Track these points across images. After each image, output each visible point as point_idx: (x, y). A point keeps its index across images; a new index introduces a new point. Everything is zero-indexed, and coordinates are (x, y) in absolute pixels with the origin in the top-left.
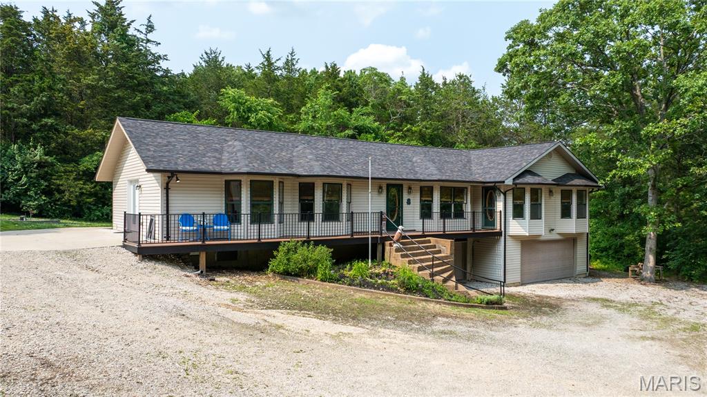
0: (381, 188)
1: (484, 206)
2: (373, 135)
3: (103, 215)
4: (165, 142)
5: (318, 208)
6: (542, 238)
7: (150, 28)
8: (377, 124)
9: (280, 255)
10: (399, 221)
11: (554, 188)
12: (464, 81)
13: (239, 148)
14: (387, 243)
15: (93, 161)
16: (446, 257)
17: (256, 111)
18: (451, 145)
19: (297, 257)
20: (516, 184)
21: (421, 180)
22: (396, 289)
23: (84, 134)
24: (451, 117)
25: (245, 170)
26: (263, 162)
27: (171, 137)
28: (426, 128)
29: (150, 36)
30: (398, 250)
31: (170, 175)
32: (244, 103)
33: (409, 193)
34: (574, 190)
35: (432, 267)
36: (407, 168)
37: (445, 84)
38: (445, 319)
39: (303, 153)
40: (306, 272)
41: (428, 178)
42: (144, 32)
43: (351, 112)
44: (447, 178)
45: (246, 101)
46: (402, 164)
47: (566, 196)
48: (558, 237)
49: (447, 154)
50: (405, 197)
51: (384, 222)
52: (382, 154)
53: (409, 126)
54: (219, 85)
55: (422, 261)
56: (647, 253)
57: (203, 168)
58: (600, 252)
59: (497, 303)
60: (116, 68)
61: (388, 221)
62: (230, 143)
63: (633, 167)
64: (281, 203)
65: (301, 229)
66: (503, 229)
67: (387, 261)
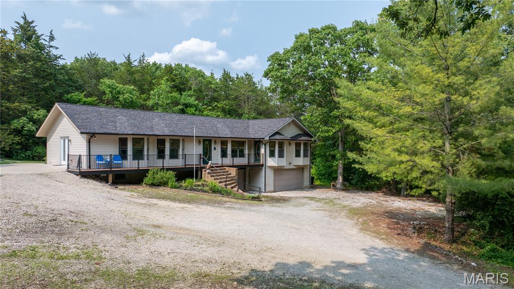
0: (200, 141)
1: (255, 151)
2: (195, 109)
3: (26, 156)
4: (85, 117)
5: (167, 152)
6: (285, 168)
7: (52, 38)
8: (196, 102)
9: (150, 175)
10: (210, 159)
11: (291, 142)
12: (249, 77)
13: (125, 120)
14: (203, 170)
15: (20, 123)
16: (234, 177)
17: (123, 93)
18: (240, 116)
19: (158, 176)
20: (270, 140)
21: (221, 137)
22: (208, 191)
23: (12, 106)
24: (241, 98)
25: (130, 132)
26: (138, 128)
27: (88, 114)
28: (226, 105)
29: (52, 44)
30: (209, 173)
31: (92, 135)
32: (116, 89)
33: (215, 144)
34: (302, 142)
35: (226, 181)
36: (214, 131)
37: (237, 78)
38: (230, 203)
39: (158, 123)
40: (163, 184)
41: (224, 136)
42: (48, 41)
43: (181, 94)
44: (235, 136)
45: (117, 87)
46: (211, 128)
47: (298, 145)
48: (294, 167)
49: (236, 123)
50: (213, 146)
51: (202, 159)
52: (201, 123)
53: (216, 104)
54: (99, 77)
55: (221, 178)
56: (339, 175)
57: (108, 131)
58: (321, 176)
59: (257, 198)
60: (33, 65)
61: (204, 158)
62: (119, 117)
63: (328, 131)
64: (148, 150)
65: (159, 163)
66: (264, 163)
67: (203, 179)
